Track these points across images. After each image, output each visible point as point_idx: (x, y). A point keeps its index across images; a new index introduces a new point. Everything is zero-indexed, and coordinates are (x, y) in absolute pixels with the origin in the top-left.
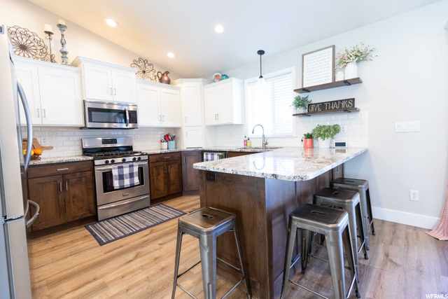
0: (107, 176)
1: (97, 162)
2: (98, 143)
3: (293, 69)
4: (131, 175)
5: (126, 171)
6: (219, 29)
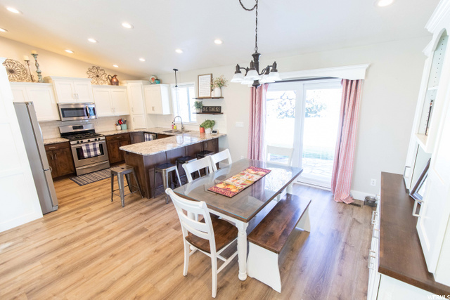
0: (80, 151)
1: (72, 143)
2: (70, 129)
3: (194, 83)
4: (95, 149)
5: (91, 147)
6: (142, 60)
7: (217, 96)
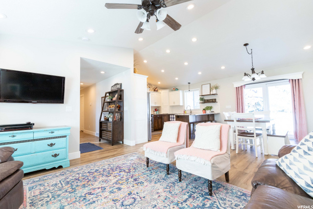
3: (199, 89)
7: (214, 93)
